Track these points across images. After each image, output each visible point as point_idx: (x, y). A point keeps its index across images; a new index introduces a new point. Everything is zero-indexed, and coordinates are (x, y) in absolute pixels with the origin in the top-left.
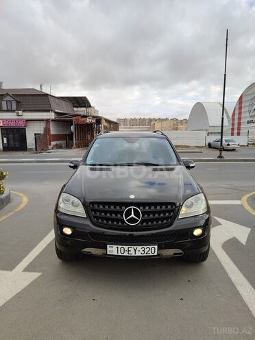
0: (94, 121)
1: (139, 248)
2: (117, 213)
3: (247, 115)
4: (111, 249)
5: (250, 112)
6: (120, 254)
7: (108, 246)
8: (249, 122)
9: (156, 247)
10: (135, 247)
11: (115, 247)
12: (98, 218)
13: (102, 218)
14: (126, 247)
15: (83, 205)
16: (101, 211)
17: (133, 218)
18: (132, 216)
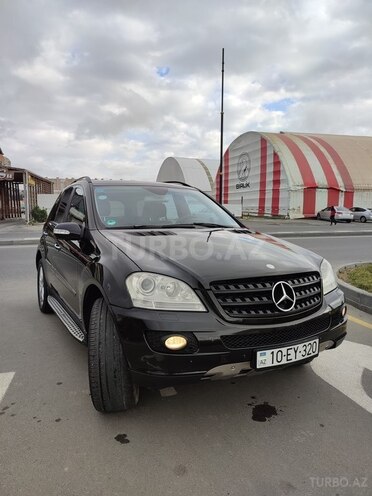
0: (10, 176)
1: (300, 347)
2: (260, 295)
3: (237, 177)
4: (263, 358)
5: (239, 172)
6: (276, 364)
7: (258, 353)
8: (238, 187)
9: (317, 341)
10: (296, 347)
11: (269, 352)
12: (230, 309)
13: (240, 309)
14: (284, 350)
15: (194, 290)
16: (234, 296)
17: (286, 300)
18: (285, 296)
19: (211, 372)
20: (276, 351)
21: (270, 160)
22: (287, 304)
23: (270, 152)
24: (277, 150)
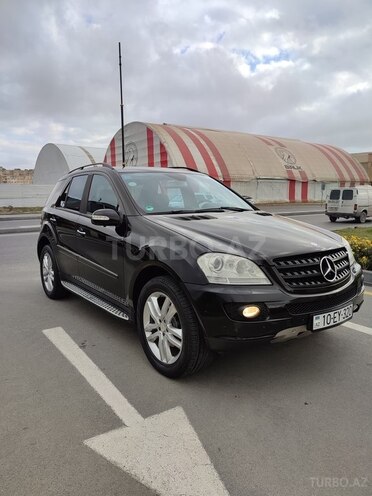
1: (342, 311)
2: (311, 269)
4: (317, 321)
5: (126, 161)
6: (326, 325)
7: (315, 317)
9: (352, 306)
10: (339, 311)
11: (321, 316)
12: (289, 281)
13: (297, 280)
14: (332, 313)
15: (259, 266)
16: (292, 270)
17: (331, 272)
18: (330, 269)
19: (279, 335)
20: (326, 315)
21: (157, 151)
22: (331, 275)
23: (156, 143)
24: (163, 141)
